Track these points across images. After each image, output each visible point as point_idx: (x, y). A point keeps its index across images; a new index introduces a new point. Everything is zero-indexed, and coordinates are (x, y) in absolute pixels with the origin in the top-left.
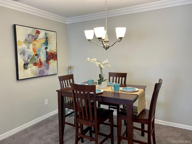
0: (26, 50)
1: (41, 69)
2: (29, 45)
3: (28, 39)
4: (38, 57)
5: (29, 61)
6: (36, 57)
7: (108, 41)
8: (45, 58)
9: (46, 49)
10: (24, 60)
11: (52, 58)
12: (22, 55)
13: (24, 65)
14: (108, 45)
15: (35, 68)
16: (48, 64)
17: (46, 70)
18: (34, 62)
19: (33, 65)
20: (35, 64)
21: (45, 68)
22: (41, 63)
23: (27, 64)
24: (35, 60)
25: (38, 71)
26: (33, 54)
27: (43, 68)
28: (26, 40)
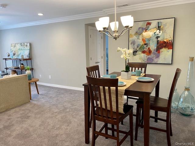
0: (136, 40)
1: (149, 56)
2: (139, 36)
3: (139, 31)
4: (147, 46)
5: (138, 49)
6: (145, 46)
7: (117, 31)
8: (155, 47)
9: (157, 38)
10: (133, 48)
11: (165, 47)
12: (132, 44)
13: (134, 52)
14: (117, 35)
15: (143, 55)
16: (159, 53)
17: (155, 58)
18: (142, 50)
19: (141, 53)
20: (144, 52)
21: (155, 56)
22: (150, 52)
23: (136, 52)
24: (144, 48)
25: (146, 58)
26: (142, 43)
27: (152, 55)
28: (136, 32)
